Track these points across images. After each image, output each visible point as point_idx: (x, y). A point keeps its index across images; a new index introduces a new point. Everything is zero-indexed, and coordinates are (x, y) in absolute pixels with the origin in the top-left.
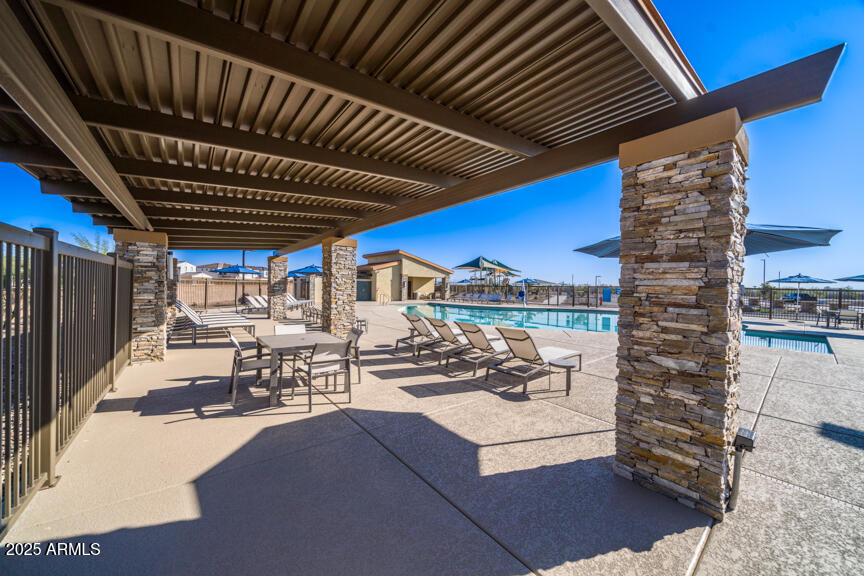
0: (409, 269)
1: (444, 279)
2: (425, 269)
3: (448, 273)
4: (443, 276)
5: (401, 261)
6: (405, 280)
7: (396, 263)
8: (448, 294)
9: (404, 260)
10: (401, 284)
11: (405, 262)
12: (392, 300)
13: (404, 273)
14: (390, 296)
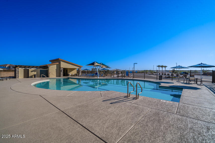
0: (64, 65)
1: (79, 69)
2: (71, 65)
3: (80, 67)
4: (79, 68)
5: (60, 62)
6: (62, 69)
7: (58, 63)
8: (80, 74)
9: (61, 62)
10: (60, 71)
11: (62, 63)
12: (56, 77)
13: (61, 67)
14: (56, 75)
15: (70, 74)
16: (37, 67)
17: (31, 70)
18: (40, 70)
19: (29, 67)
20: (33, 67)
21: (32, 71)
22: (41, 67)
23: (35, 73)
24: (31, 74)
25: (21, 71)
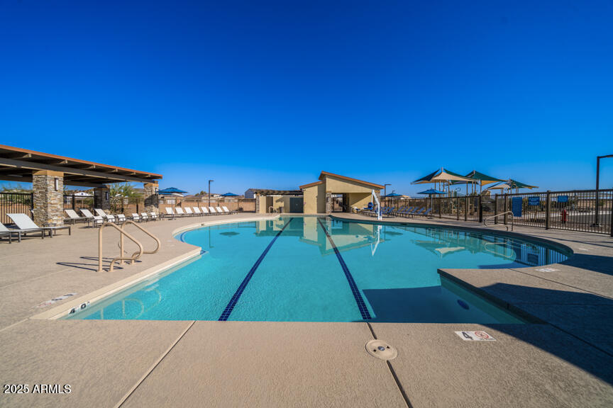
0: (333, 186)
5: (325, 180)
6: (329, 196)
7: (321, 182)
9: (327, 179)
10: (326, 200)
11: (329, 181)
12: (318, 212)
13: (327, 190)
14: (316, 208)
15: (355, 207)
16: (284, 193)
17: (276, 197)
18: (291, 199)
19: (274, 193)
20: (279, 193)
21: (277, 201)
22: (291, 193)
23: (282, 204)
24: (276, 206)
25: (262, 200)
